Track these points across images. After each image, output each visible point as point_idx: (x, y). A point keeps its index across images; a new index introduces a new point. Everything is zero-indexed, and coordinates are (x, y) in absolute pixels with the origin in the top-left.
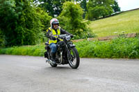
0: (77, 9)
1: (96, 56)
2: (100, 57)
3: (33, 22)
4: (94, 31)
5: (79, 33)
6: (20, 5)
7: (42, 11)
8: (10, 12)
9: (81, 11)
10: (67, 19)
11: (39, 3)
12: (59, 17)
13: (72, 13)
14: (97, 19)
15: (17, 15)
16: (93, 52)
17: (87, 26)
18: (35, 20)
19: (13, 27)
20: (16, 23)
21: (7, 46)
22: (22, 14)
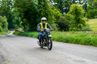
0: (80, 10)
1: (91, 45)
2: (94, 46)
3: (49, 16)
4: (91, 26)
5: (80, 27)
6: (41, 4)
7: (55, 9)
8: (34, 8)
9: (83, 11)
10: (72, 17)
11: (54, 3)
12: (67, 14)
13: (77, 12)
14: (93, 18)
15: (38, 10)
16: (90, 42)
17: (87, 23)
18: (50, 15)
19: (35, 19)
20: (37, 16)
21: (29, 31)
22: (42, 10)
